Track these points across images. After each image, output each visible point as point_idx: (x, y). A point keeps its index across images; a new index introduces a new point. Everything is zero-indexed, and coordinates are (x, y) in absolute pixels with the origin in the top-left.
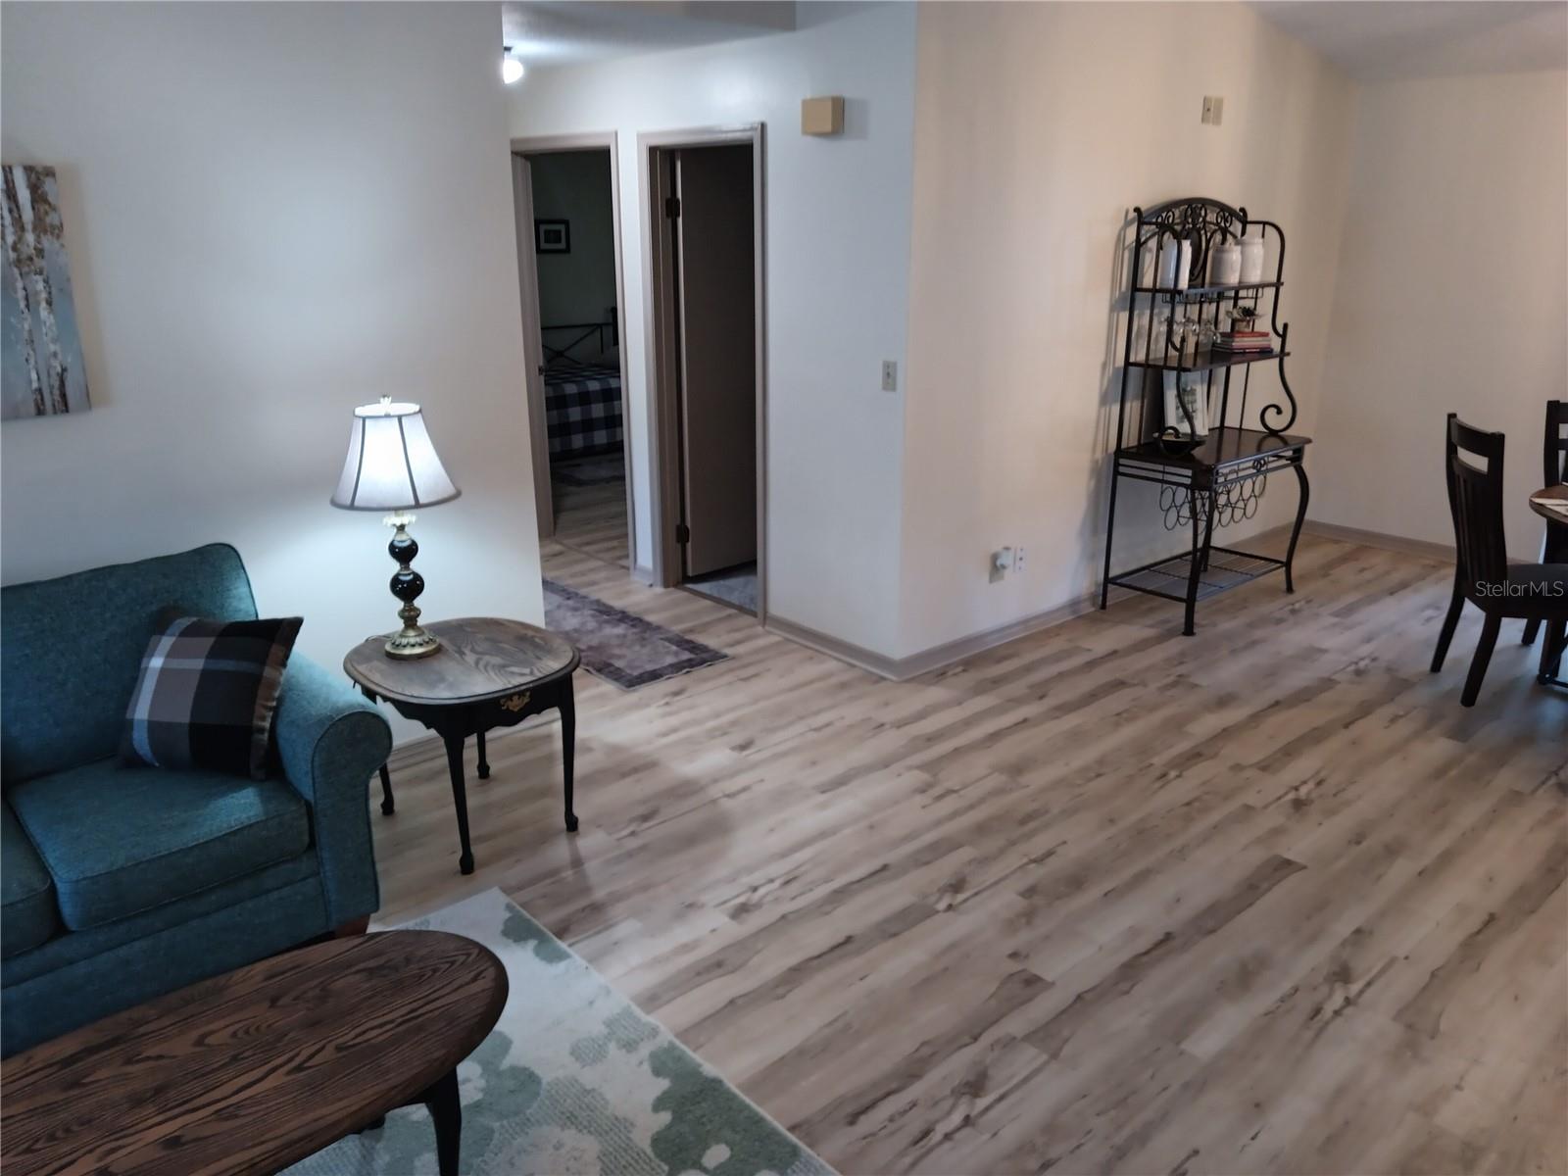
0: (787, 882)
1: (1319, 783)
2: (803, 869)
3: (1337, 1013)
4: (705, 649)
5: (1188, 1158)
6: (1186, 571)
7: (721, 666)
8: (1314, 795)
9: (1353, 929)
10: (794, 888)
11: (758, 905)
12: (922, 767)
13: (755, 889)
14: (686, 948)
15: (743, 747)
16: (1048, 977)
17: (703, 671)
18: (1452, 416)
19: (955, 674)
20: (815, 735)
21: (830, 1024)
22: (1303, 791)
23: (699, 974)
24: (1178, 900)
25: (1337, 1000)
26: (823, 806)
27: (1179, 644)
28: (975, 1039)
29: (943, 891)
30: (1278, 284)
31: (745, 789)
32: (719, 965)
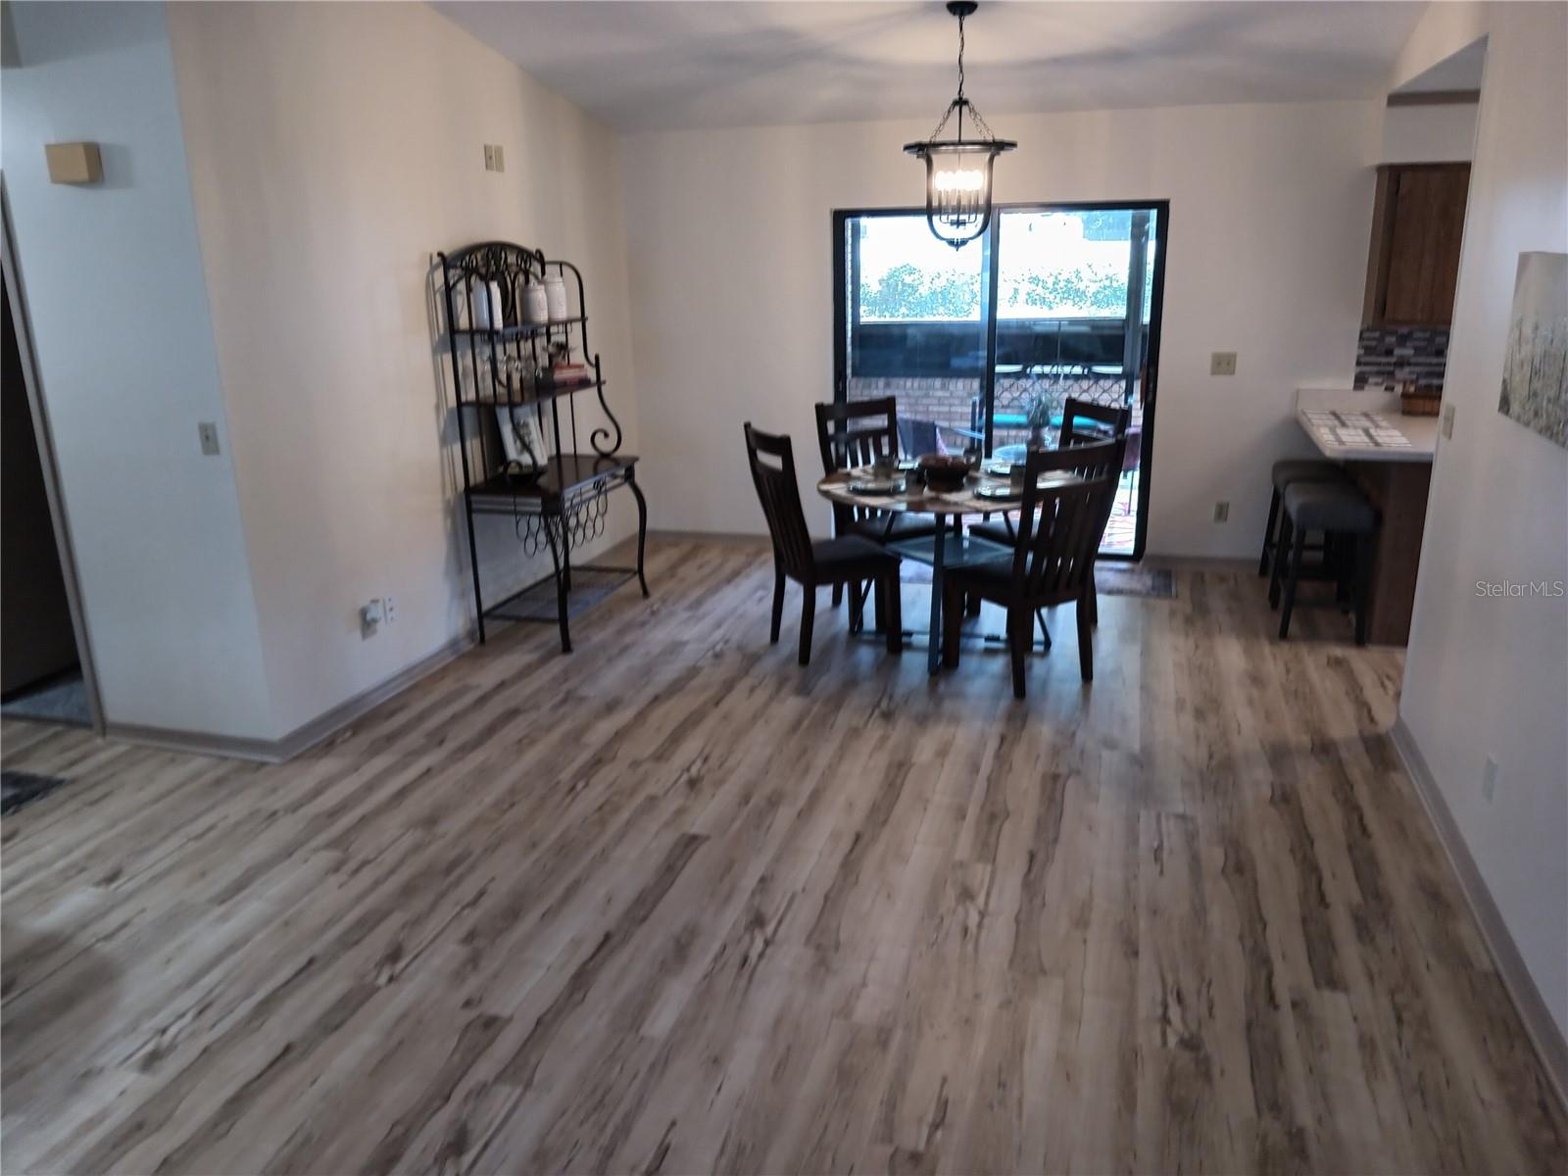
0: (201, 1012)
1: (706, 760)
2: (217, 991)
3: (761, 956)
4: (32, 779)
5: (669, 1131)
6: (554, 593)
7: (59, 794)
8: (702, 772)
9: (757, 878)
10: (211, 1015)
11: (172, 1047)
12: (331, 845)
13: (164, 1031)
14: (91, 1124)
15: (111, 878)
16: (506, 1013)
17: (38, 805)
18: (747, 426)
19: (343, 742)
20: (192, 846)
21: (288, 1142)
22: (694, 770)
23: (115, 1146)
24: (609, 901)
25: (759, 944)
26: (224, 918)
27: (559, 664)
28: (447, 1098)
29: (380, 966)
30: (583, 319)
31: (124, 926)
32: (140, 1126)
